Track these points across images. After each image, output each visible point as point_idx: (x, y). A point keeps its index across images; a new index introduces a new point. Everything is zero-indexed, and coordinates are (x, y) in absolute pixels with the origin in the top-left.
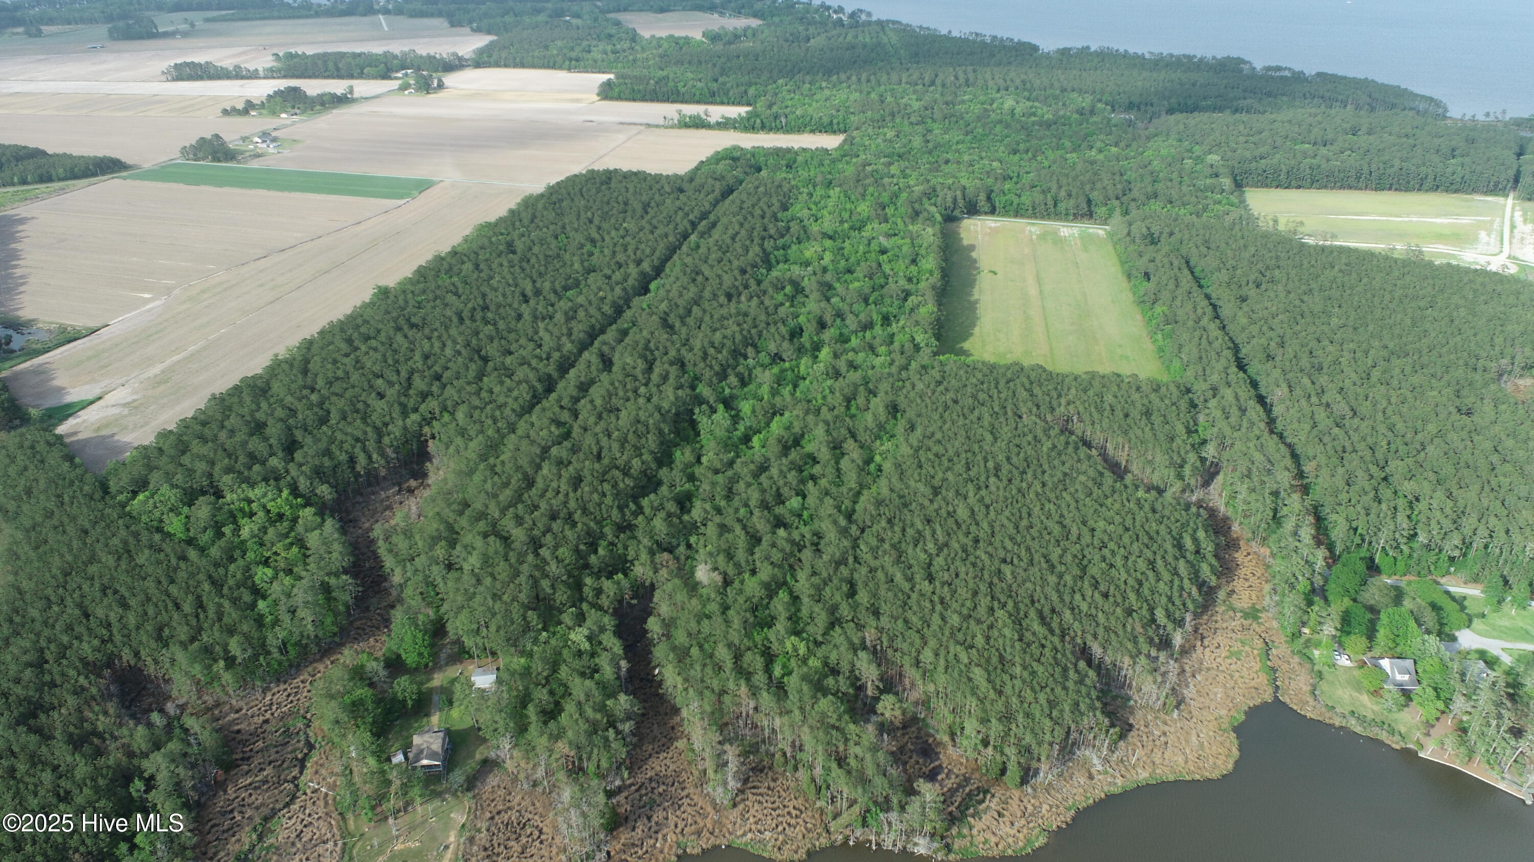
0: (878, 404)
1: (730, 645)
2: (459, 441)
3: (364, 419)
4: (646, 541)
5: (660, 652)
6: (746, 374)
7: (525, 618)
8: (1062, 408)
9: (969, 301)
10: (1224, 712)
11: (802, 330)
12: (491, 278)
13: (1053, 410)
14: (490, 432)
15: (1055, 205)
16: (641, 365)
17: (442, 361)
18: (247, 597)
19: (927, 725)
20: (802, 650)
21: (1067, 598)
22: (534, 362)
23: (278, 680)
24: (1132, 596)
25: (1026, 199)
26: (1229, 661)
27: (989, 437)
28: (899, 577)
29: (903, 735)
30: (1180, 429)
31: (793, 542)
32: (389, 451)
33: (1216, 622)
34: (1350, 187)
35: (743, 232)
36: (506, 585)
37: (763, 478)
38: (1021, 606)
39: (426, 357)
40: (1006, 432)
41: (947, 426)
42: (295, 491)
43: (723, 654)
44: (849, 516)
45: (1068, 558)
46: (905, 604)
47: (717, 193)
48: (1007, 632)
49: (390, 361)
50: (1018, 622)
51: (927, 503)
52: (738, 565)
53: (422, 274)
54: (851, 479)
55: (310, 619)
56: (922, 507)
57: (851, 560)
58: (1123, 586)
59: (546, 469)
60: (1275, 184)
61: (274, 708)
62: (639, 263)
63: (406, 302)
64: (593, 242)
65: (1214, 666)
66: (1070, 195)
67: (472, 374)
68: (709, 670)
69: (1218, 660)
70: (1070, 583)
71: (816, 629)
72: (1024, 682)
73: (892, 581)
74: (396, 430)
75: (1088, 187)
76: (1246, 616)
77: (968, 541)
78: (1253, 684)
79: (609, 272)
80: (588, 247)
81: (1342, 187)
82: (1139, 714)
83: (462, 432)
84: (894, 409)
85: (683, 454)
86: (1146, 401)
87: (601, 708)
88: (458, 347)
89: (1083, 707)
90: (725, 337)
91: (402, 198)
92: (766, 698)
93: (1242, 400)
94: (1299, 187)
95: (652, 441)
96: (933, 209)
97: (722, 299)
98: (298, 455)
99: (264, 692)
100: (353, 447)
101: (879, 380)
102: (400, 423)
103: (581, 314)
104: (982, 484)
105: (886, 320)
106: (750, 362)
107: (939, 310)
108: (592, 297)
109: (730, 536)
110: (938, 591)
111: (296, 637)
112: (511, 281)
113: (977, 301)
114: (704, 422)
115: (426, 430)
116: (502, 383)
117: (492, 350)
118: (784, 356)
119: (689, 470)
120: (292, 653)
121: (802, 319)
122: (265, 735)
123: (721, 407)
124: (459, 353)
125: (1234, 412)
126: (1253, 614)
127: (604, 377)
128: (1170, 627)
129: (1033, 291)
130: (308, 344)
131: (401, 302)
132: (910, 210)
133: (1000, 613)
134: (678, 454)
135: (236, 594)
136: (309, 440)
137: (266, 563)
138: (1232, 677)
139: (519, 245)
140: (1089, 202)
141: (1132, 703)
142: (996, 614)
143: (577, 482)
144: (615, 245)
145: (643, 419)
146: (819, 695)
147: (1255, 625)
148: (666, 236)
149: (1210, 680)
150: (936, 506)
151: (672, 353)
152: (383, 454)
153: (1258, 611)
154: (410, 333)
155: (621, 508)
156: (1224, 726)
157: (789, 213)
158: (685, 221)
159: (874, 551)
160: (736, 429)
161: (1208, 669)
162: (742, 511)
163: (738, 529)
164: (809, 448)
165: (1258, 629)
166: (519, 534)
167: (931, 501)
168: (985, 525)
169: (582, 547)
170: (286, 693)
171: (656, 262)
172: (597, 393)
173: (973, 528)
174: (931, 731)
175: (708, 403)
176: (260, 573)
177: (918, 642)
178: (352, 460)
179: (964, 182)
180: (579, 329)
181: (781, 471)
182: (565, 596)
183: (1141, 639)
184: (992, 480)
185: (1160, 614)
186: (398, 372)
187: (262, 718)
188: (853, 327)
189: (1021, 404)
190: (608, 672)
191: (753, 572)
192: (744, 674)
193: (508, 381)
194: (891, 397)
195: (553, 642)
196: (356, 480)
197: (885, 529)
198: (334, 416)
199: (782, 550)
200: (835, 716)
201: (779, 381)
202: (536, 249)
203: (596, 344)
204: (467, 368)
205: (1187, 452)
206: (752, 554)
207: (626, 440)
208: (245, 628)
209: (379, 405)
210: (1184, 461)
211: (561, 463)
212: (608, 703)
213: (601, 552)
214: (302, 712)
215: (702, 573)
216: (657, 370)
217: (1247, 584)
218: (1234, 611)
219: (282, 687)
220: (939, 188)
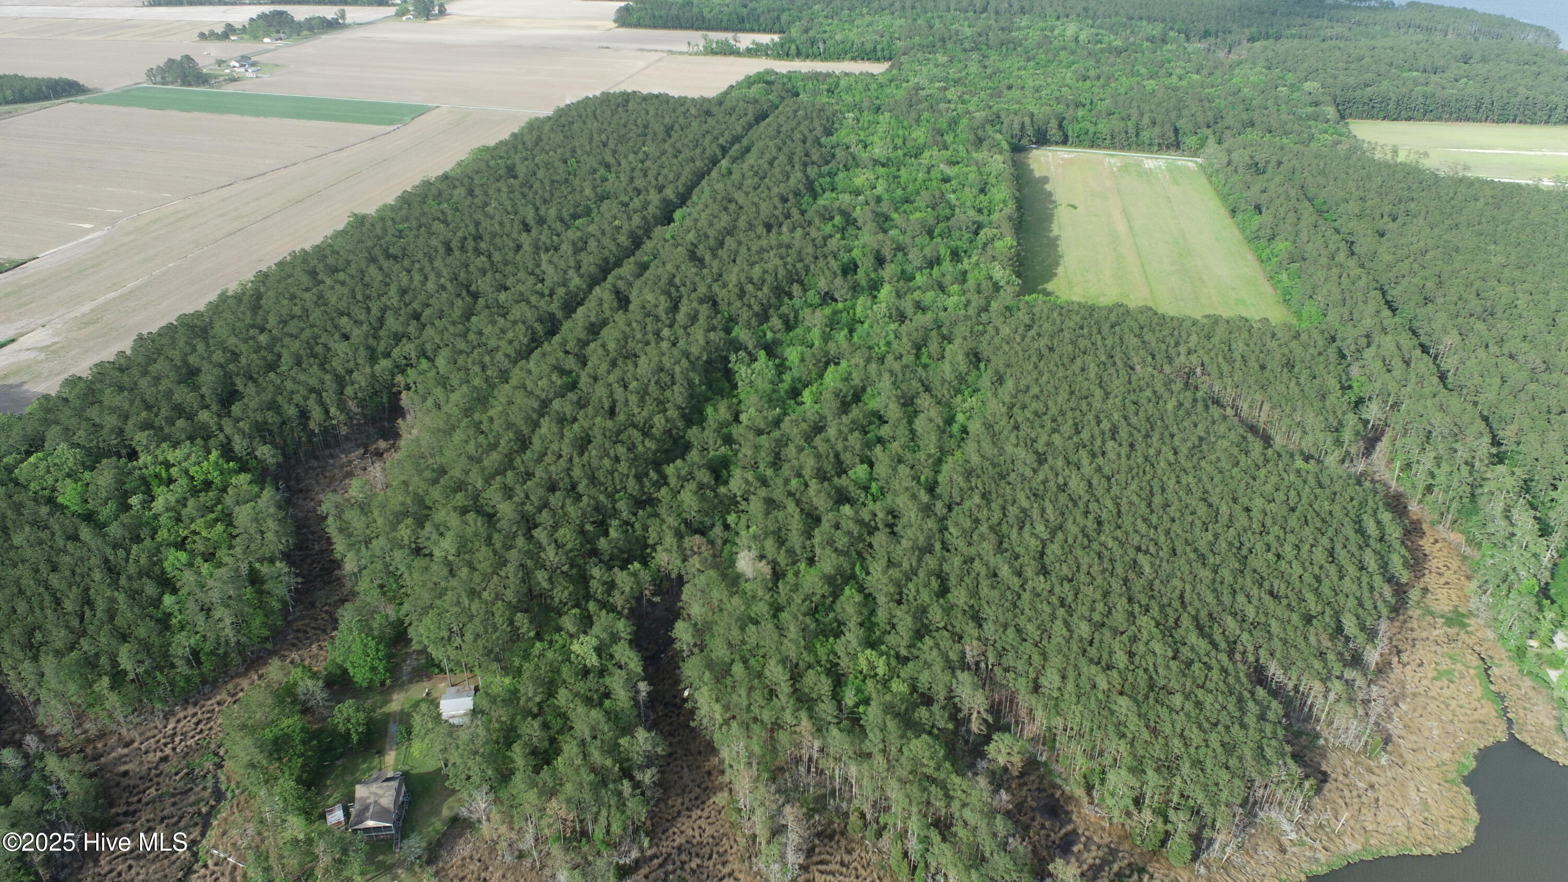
0: (956, 352)
1: (784, 661)
2: (439, 392)
3: (322, 366)
4: (671, 521)
5: (691, 669)
6: (792, 316)
7: (511, 622)
8: (1182, 358)
9: (1048, 238)
10: (1446, 756)
11: (856, 266)
12: (486, 204)
13: (1170, 359)
14: (477, 382)
15: (1137, 135)
16: (664, 302)
17: (422, 297)
18: (151, 589)
19: (1050, 772)
20: (881, 670)
21: (1227, 599)
22: (534, 299)
23: (186, 702)
24: (1310, 597)
25: (1103, 127)
26: (1439, 684)
27: (1098, 393)
28: (1005, 571)
29: (1020, 785)
30: (1332, 383)
31: (860, 522)
32: (352, 405)
33: (1412, 630)
34: (1468, 119)
35: (782, 157)
36: (487, 578)
37: (818, 441)
38: (1169, 611)
39: (403, 292)
40: (1117, 385)
41: (1045, 378)
42: (227, 452)
43: (776, 673)
44: (931, 489)
45: (1223, 546)
46: (1015, 606)
47: (750, 117)
48: (1157, 647)
49: (359, 297)
50: (1167, 629)
51: (1028, 473)
52: (791, 552)
53: (406, 200)
54: (930, 443)
55: (228, 621)
56: (1023, 478)
57: (938, 546)
59: (547, 427)
60: (1382, 114)
61: (177, 739)
62: (660, 189)
63: (385, 230)
64: (608, 166)
65: (1421, 690)
66: (1154, 123)
67: (457, 313)
68: (757, 696)
69: (1424, 682)
70: (1229, 579)
71: (900, 640)
72: (1188, 715)
73: (995, 575)
74: (361, 378)
75: (1173, 115)
76: (1449, 622)
77: (1090, 524)
78: (1477, 716)
79: (626, 199)
80: (602, 171)
81: (1458, 119)
82: (1333, 757)
83: (443, 382)
84: (975, 358)
85: (716, 410)
86: (1286, 351)
87: (613, 749)
88: (443, 280)
90: (765, 272)
91: (391, 123)
92: (837, 739)
93: (1405, 348)
94: (1409, 119)
95: (678, 395)
96: (998, 136)
97: (761, 230)
98: (236, 409)
99: (166, 718)
100: (306, 399)
101: (954, 323)
102: (368, 370)
103: (592, 244)
104: (1097, 450)
105: (956, 255)
106: (797, 302)
107: (1019, 244)
108: (606, 226)
109: (780, 515)
110: (1057, 590)
111: (208, 647)
112: (509, 208)
113: (1057, 238)
114: (742, 371)
115: (399, 378)
116: (494, 323)
117: (483, 285)
118: (837, 296)
119: (725, 430)
120: (207, 667)
121: (856, 253)
122: (161, 779)
123: (762, 354)
124: (444, 288)
125: (1397, 363)
126: (1457, 619)
127: (620, 317)
128: (1361, 638)
129: (1122, 228)
130: (263, 277)
131: (379, 231)
132: (972, 137)
133: (1143, 620)
134: (709, 410)
135: (135, 585)
136: (251, 389)
137: (180, 545)
138: (1447, 706)
139: (521, 170)
140: (1176, 130)
141: (1322, 742)
142: (1138, 622)
143: (583, 443)
144: (633, 170)
145: (668, 366)
146: (909, 734)
147: (1463, 636)
148: (693, 160)
149: (1420, 711)
150: (1041, 476)
151: (702, 289)
152: (342, 407)
153: (1463, 615)
154: (385, 264)
155: (639, 478)
156: (1450, 776)
157: (834, 139)
158: (714, 146)
159: (967, 535)
160: (782, 381)
161: (1414, 695)
162: (794, 483)
163: (791, 507)
164: (873, 404)
165: (1468, 641)
166: (506, 510)
167: (1035, 471)
168: (1109, 504)
169: (589, 527)
170: (194, 720)
171: (681, 189)
172: (610, 335)
173: (1093, 506)
174: (1059, 781)
175: (746, 349)
176: (171, 558)
177: (1036, 658)
178: (304, 415)
179: (1032, 108)
180: (589, 262)
181: (840, 432)
182: (566, 593)
184: (1110, 444)
186: (368, 309)
187: (159, 754)
188: (918, 263)
189: (1132, 353)
190: (622, 697)
191: (811, 561)
192: (805, 701)
193: (501, 320)
194: (970, 344)
195: (550, 654)
196: (310, 440)
197: (979, 506)
198: (286, 362)
199: (849, 533)
200: (932, 764)
201: (832, 324)
202: (541, 174)
203: (610, 278)
204: (452, 305)
205: (1344, 413)
206: (810, 537)
207: (646, 392)
208: (142, 632)
209: (341, 348)
210: (1341, 424)
211: (562, 421)
212: (621, 741)
213: (613, 533)
214: (213, 746)
215: (745, 563)
216: (684, 309)
217: (1442, 581)
218: (1432, 614)
219: (191, 710)
220: (1003, 115)
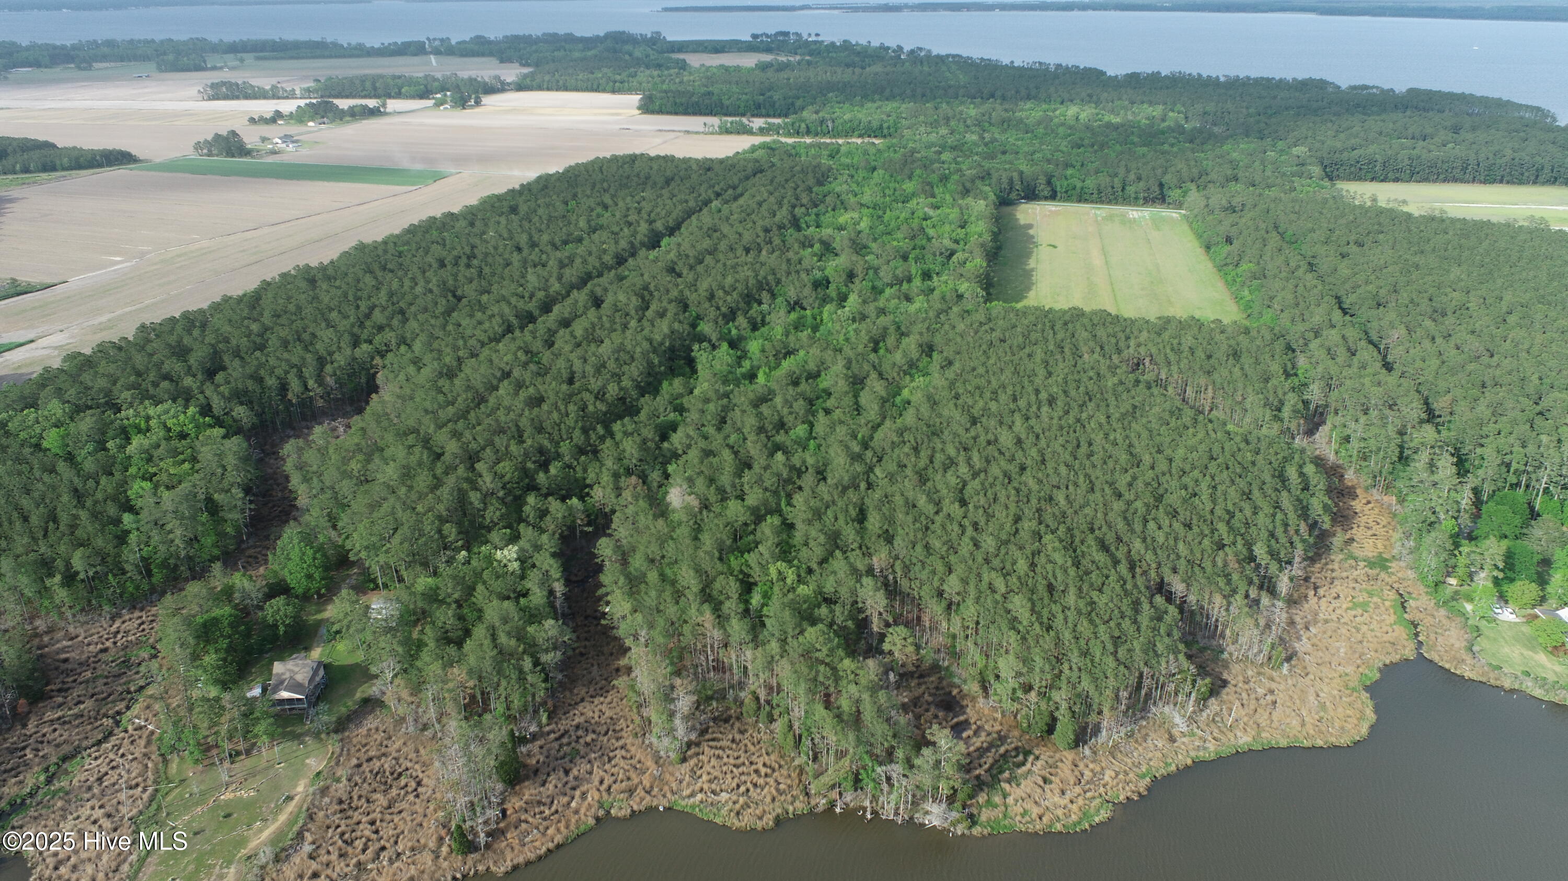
0: (911, 344)
1: (698, 570)
2: (411, 369)
3: (306, 348)
4: (609, 463)
5: (609, 577)
6: (759, 319)
7: (439, 531)
8: (1131, 350)
9: (1024, 270)
10: (1350, 669)
11: (829, 282)
12: (484, 233)
13: (1119, 351)
14: (447, 360)
15: (1123, 189)
16: (635, 301)
17: (409, 298)
19: (952, 675)
20: (791, 577)
21: (1138, 527)
22: (513, 300)
23: (134, 608)
25: (1090, 183)
26: (1354, 613)
27: (1041, 372)
28: (922, 501)
29: (919, 684)
31: (792, 468)
32: (330, 381)
33: (1333, 570)
34: (1455, 180)
35: (772, 199)
36: (421, 496)
37: (765, 409)
38: (1076, 532)
39: (391, 294)
40: (1061, 369)
41: (992, 361)
42: (206, 410)
43: (688, 578)
44: (865, 446)
45: (1140, 484)
46: (927, 529)
47: (749, 171)
48: (1058, 557)
49: (351, 298)
50: (1070, 546)
51: (961, 431)
52: (721, 491)
53: (412, 230)
54: (872, 410)
55: (178, 532)
56: (956, 435)
57: (863, 485)
58: (1209, 517)
59: (505, 388)
60: (1370, 176)
61: (119, 636)
62: (651, 222)
63: (385, 251)
64: (606, 207)
65: (1334, 617)
66: (1139, 179)
67: (440, 309)
68: (667, 595)
69: (1338, 611)
70: (1142, 510)
71: (812, 554)
72: (1079, 613)
73: (914, 506)
74: (341, 359)
75: (1159, 172)
76: (1371, 564)
77: (1013, 468)
78: (1386, 638)
79: (616, 229)
80: (599, 210)
81: (1445, 180)
82: (1236, 668)
83: (417, 362)
84: (928, 349)
85: (671, 384)
86: (1232, 342)
87: (520, 637)
88: (430, 286)
89: (1160, 648)
90: (737, 281)
91: (415, 184)
92: (737, 628)
94: (1396, 180)
95: (634, 370)
96: (987, 188)
97: (740, 251)
98: (220, 377)
99: (113, 619)
100: (287, 372)
101: (913, 323)
102: (348, 352)
103: (578, 261)
104: (1031, 414)
105: (927, 276)
106: (765, 307)
107: (988, 266)
108: (594, 249)
109: (715, 460)
110: (970, 515)
111: (160, 556)
112: (506, 235)
113: (1032, 270)
114: (701, 356)
115: (378, 361)
116: (471, 316)
117: (469, 290)
118: (805, 304)
119: (678, 401)
120: (157, 577)
121: (829, 272)
122: (97, 665)
123: (725, 346)
124: (431, 291)
126: (1380, 563)
127: (592, 313)
128: (1274, 567)
129: (1097, 261)
130: (266, 285)
131: (380, 252)
132: (960, 188)
133: (1047, 538)
134: (665, 384)
136: (237, 362)
137: (149, 477)
138: (1358, 630)
139: (523, 209)
140: (1161, 185)
141: (1225, 655)
142: (1044, 541)
143: (537, 401)
144: (628, 209)
145: (629, 347)
146: (805, 624)
147: (1383, 575)
148: (686, 201)
149: (1329, 633)
150: (973, 433)
151: (674, 293)
152: (320, 380)
153: (1387, 560)
154: (380, 274)
155: (585, 431)
156: (1351, 685)
157: (825, 189)
158: (710, 191)
159: (891, 477)
160: (740, 366)
161: (1326, 621)
162: (733, 438)
163: (727, 455)
164: (825, 382)
165: (1387, 579)
166: (452, 447)
167: (967, 430)
168: (1034, 452)
169: (530, 465)
170: (139, 621)
171: (671, 224)
172: (579, 328)
173: (1019, 455)
174: (956, 680)
175: (710, 341)
176: (136, 487)
177: (940, 568)
178: (284, 388)
179: (1023, 167)
180: (570, 274)
181: (786, 401)
182: (498, 513)
183: (1235, 577)
184: (1045, 409)
185: (1260, 550)
186: (358, 307)
187: (100, 646)
188: (887, 280)
189: (1081, 344)
190: (537, 597)
191: (741, 497)
192: (707, 596)
193: (479, 315)
194: (926, 338)
195: (474, 563)
196: (287, 409)
197: (908, 455)
198: (273, 342)
199: (779, 475)
200: (825, 651)
201: (798, 326)
202: (540, 211)
203: (589, 285)
204: (436, 303)
205: (1285, 394)
206: (740, 477)
207: (604, 365)
209: (326, 335)
210: (1282, 403)
211: (520, 386)
212: (529, 629)
213: (553, 471)
214: (151, 641)
215: (676, 497)
216: (654, 307)
217: (1370, 532)
218: (1355, 559)
219: (137, 614)
220: (992, 172)
